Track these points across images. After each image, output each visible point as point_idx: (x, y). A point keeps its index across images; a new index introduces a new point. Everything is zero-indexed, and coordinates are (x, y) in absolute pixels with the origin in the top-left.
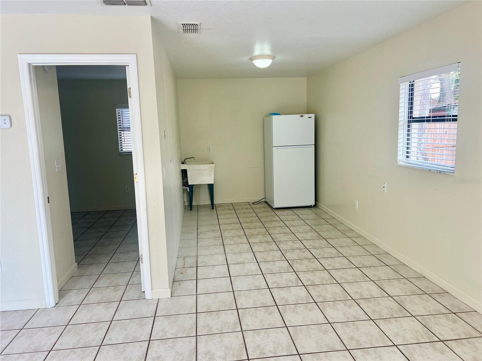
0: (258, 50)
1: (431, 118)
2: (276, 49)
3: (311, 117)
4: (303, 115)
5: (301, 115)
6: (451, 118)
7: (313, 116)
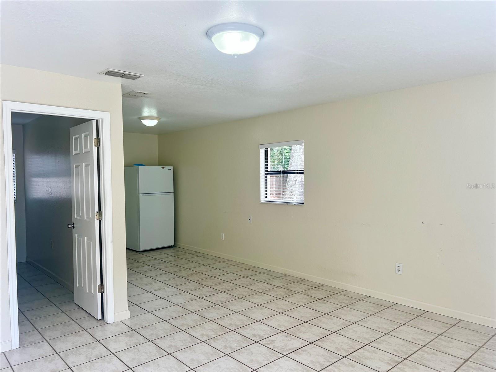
0: (146, 112)
1: (284, 172)
2: (161, 113)
3: (170, 169)
4: (164, 167)
5: (162, 167)
6: (298, 172)
7: (172, 168)
